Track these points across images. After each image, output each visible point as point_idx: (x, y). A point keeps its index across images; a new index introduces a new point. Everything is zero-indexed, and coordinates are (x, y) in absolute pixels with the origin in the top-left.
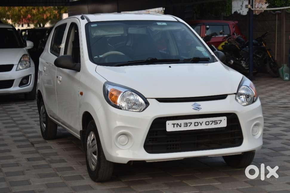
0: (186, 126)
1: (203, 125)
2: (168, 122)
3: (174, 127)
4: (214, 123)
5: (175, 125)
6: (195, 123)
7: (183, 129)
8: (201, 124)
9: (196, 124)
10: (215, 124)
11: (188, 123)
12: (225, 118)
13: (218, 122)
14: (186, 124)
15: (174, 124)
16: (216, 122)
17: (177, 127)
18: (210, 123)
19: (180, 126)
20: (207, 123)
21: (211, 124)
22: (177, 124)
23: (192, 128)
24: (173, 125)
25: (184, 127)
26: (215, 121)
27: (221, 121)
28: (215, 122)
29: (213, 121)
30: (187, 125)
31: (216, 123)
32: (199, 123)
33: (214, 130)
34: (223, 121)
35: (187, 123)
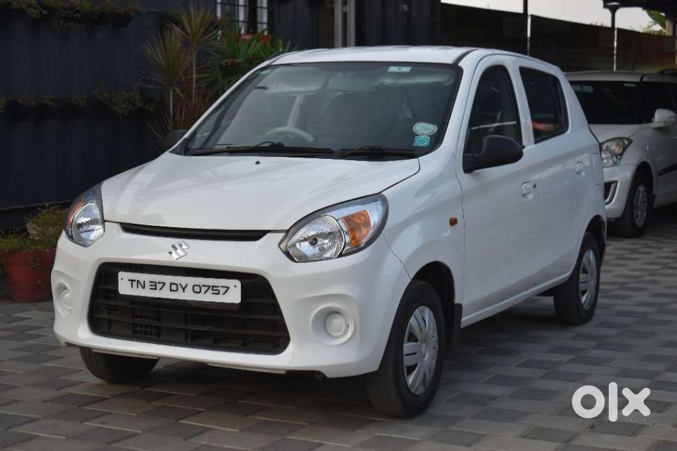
0: (154, 287)
1: (188, 291)
2: (121, 275)
3: (132, 287)
4: (210, 291)
5: (135, 283)
6: (171, 284)
7: (147, 293)
8: (184, 289)
9: (174, 287)
10: (213, 294)
11: (157, 282)
12: (237, 283)
13: (220, 289)
15: (132, 281)
16: (216, 290)
17: (138, 287)
18: (204, 289)
19: (144, 287)
20: (197, 289)
21: (205, 293)
22: (138, 281)
23: (165, 294)
25: (150, 289)
26: (213, 287)
27: (228, 288)
28: (214, 288)
29: (209, 287)
30: (156, 286)
31: (217, 292)
32: (180, 287)
33: (213, 307)
34: (232, 288)
35: (155, 283)
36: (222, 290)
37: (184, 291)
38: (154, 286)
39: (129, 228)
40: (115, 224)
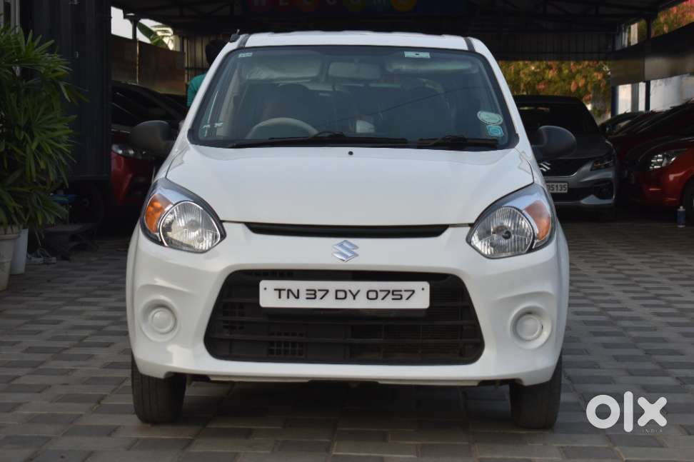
0: (313, 296)
1: (360, 298)
2: (263, 284)
3: (280, 297)
4: (390, 296)
5: (284, 294)
6: (337, 291)
7: (303, 303)
8: (354, 297)
9: (341, 295)
10: (393, 299)
11: (317, 289)
12: (426, 285)
13: (403, 293)
14: (313, 292)
15: (280, 290)
16: (397, 295)
17: (288, 297)
18: (381, 295)
19: (298, 297)
20: (372, 295)
21: (383, 299)
22: (289, 290)
23: (330, 303)
24: (277, 292)
25: (307, 298)
26: (393, 291)
27: (413, 292)
28: (395, 293)
29: (389, 291)
30: (315, 294)
31: (399, 297)
32: (349, 294)
33: (392, 315)
34: (418, 292)
35: (315, 291)
36: (406, 295)
37: (354, 298)
38: (312, 294)
39: (258, 228)
40: (240, 225)
